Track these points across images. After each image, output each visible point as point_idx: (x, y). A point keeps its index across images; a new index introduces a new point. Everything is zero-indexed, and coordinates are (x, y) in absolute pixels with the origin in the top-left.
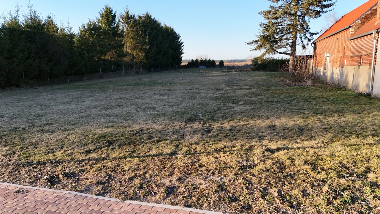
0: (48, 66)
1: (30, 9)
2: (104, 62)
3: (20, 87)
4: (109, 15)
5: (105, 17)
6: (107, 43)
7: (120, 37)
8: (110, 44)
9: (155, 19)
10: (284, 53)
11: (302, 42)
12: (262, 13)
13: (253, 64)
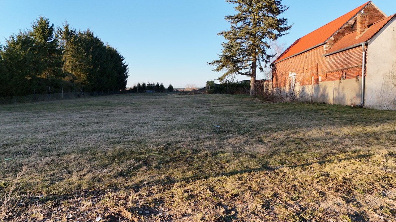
2: (39, 82)
4: (45, 27)
6: (43, 60)
7: (59, 54)
9: (97, 38)
10: (245, 74)
11: (260, 63)
12: (221, 34)
13: (209, 87)
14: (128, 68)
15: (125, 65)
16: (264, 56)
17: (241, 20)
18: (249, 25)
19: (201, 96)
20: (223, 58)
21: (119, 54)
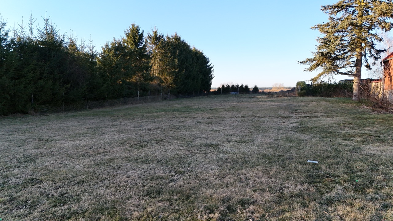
0: (64, 88)
1: (46, 22)
2: (129, 86)
3: (27, 113)
4: (136, 34)
5: (131, 36)
6: (133, 65)
7: (147, 59)
8: (136, 66)
9: (184, 41)
10: (347, 74)
11: (366, 60)
12: (316, 27)
13: (300, 88)
14: (213, 70)
15: (210, 66)
16: (372, 52)
17: (342, 9)
18: (353, 14)
19: (290, 100)
20: (318, 55)
21: (205, 56)
